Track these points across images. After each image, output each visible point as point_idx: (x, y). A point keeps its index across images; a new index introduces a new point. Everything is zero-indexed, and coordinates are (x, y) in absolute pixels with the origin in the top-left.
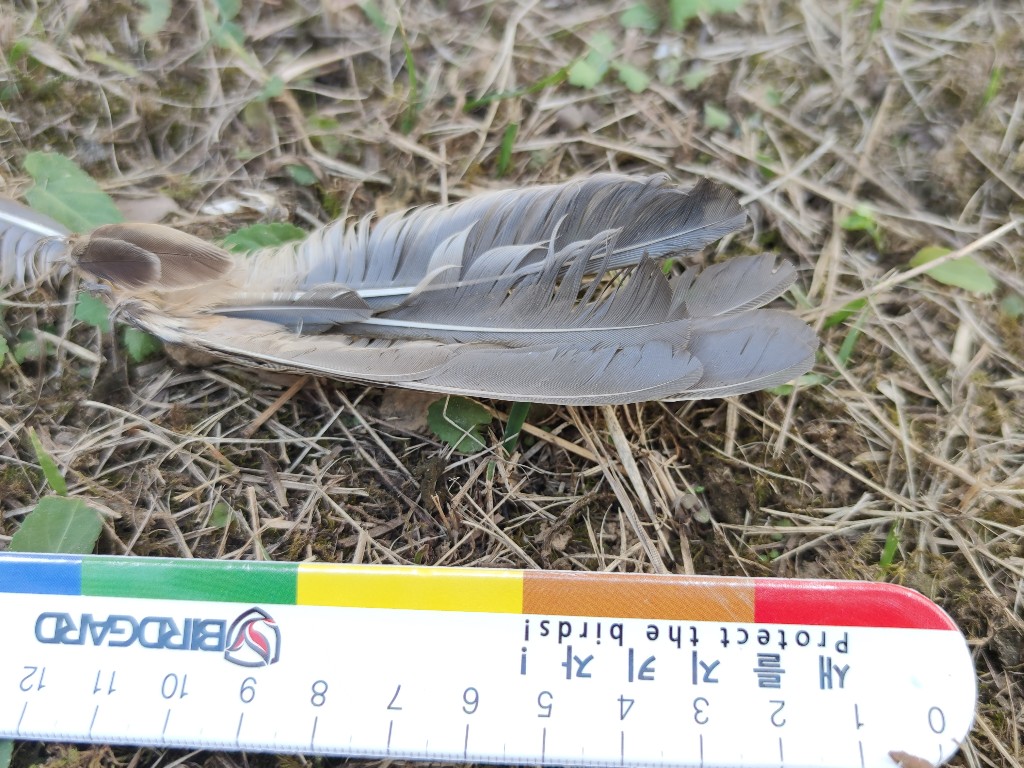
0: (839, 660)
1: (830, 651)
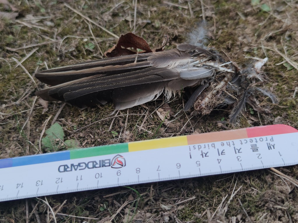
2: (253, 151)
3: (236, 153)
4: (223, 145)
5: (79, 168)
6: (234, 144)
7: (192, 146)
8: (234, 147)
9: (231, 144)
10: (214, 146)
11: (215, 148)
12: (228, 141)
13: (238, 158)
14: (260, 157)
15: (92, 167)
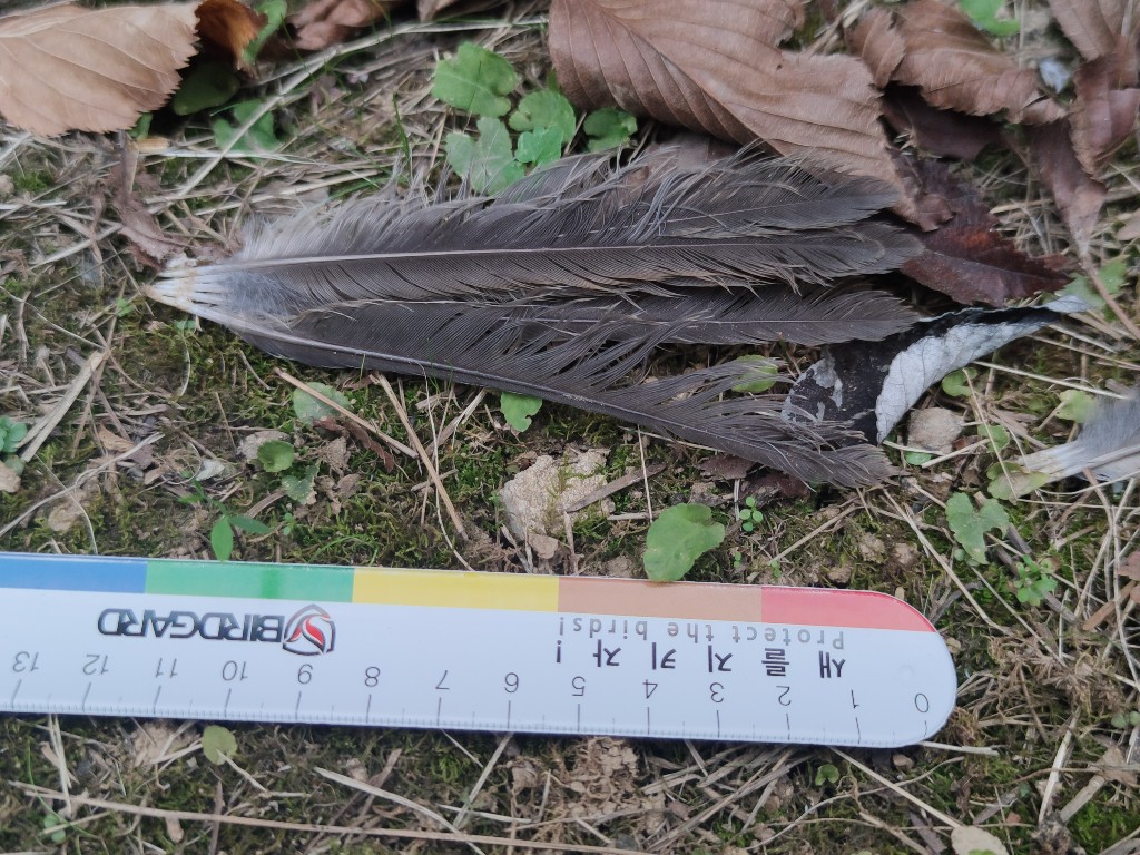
2: (769, 673)
3: (711, 670)
5: (171, 630)
6: (710, 637)
7: (569, 618)
8: (710, 648)
9: (703, 633)
10: (645, 632)
11: (645, 639)
12: (693, 622)
13: (715, 688)
14: (785, 700)
15: (216, 634)
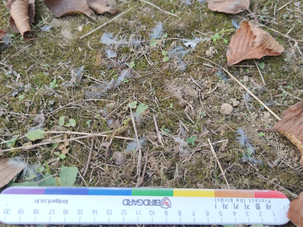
0: (269, 204)
1: (267, 203)
2: (257, 209)
3: (246, 209)
4: (238, 200)
5: (138, 204)
6: (245, 201)
7: (217, 198)
8: (245, 204)
9: (243, 201)
10: (232, 201)
12: (241, 198)
13: (247, 213)
14: (261, 215)
15: (147, 204)
